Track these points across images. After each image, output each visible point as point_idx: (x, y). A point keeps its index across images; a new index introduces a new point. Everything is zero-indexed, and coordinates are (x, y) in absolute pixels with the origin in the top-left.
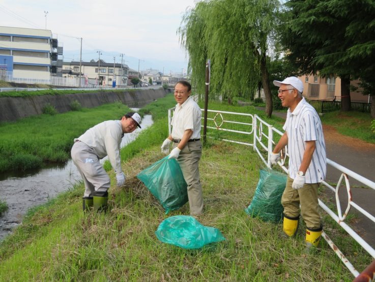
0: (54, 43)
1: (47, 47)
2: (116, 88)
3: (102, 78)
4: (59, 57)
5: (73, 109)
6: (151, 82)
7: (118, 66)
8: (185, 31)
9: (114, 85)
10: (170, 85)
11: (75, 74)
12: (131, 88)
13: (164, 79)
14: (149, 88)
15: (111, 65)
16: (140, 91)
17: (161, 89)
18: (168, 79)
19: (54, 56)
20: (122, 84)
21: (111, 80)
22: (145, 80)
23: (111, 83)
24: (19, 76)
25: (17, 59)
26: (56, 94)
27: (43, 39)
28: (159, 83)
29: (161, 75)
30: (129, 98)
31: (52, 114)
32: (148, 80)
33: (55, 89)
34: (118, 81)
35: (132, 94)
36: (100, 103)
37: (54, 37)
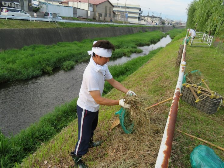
0: (140, 9)
1: (138, 11)
2: (157, 26)
3: (153, 22)
4: (141, 14)
5: (146, 31)
6: (168, 24)
7: (159, 18)
8: (188, 9)
9: (156, 24)
10: (175, 25)
11: (144, 20)
12: (162, 26)
13: (173, 22)
14: (168, 26)
15: (156, 17)
16: (165, 27)
17: (172, 26)
18: (174, 23)
19: (140, 14)
20: (159, 24)
21: (155, 22)
22: (166, 23)
23: (155, 24)
24: (130, 20)
25: (129, 15)
26: (142, 27)
27: (137, 8)
28: (171, 24)
29: (172, 21)
30: (161, 29)
31: (141, 33)
32: (167, 23)
33: (142, 25)
34: (158, 23)
35: (163, 28)
36: (153, 30)
37: (140, 8)
